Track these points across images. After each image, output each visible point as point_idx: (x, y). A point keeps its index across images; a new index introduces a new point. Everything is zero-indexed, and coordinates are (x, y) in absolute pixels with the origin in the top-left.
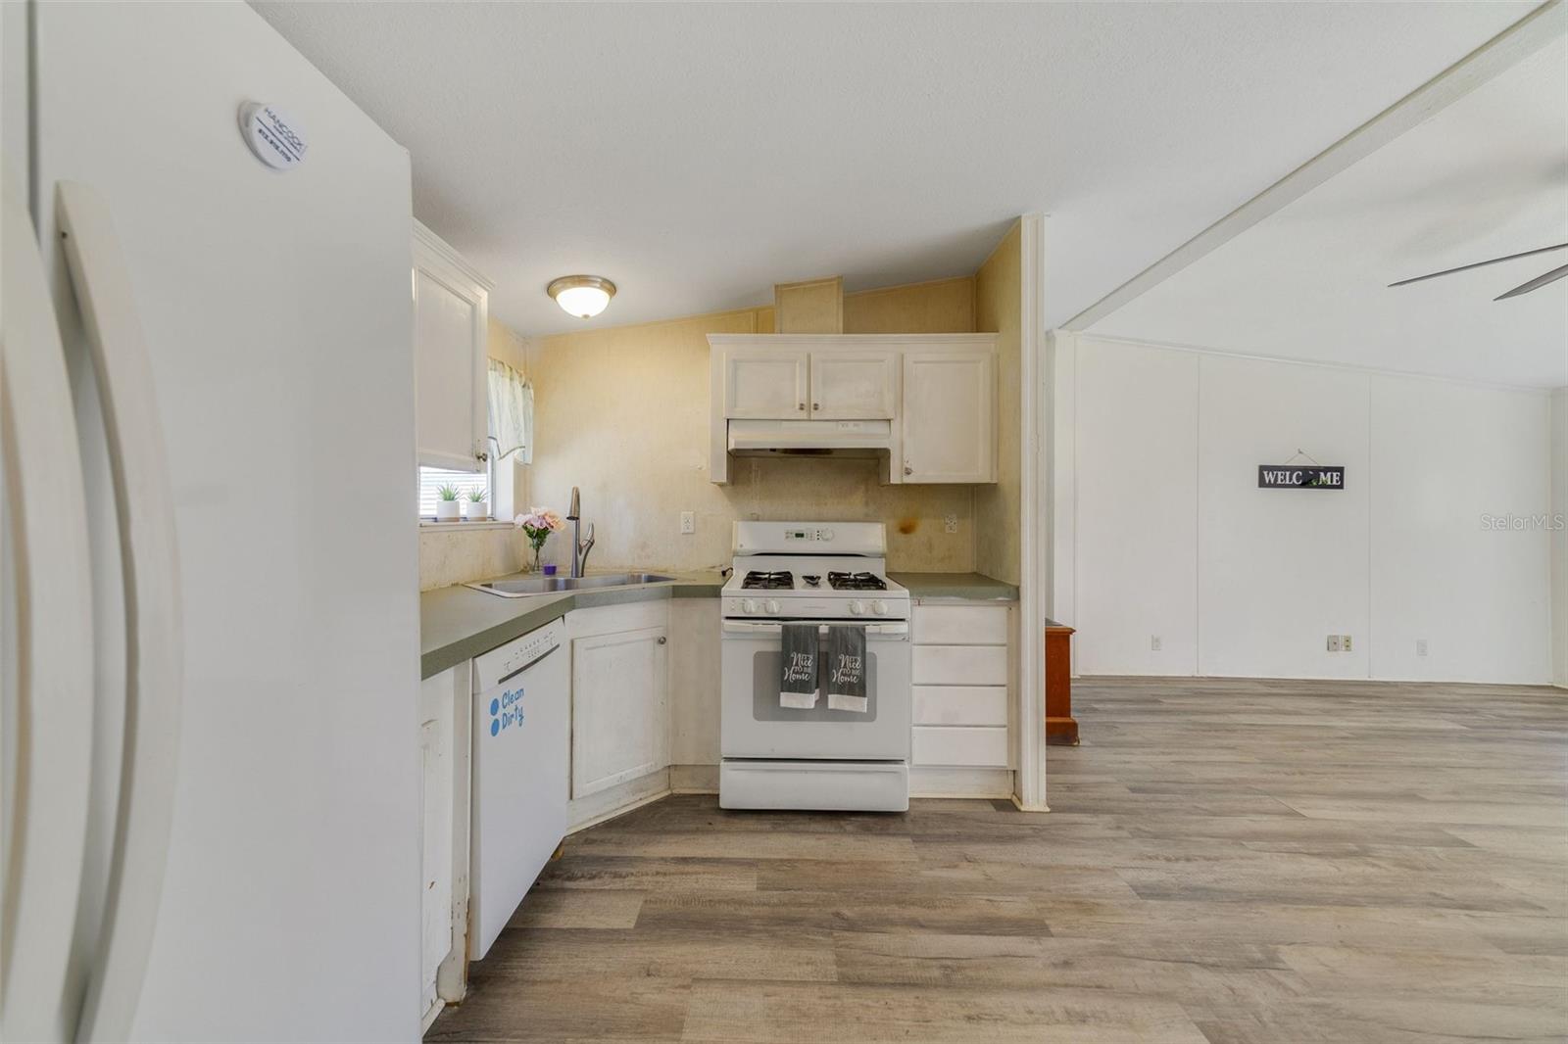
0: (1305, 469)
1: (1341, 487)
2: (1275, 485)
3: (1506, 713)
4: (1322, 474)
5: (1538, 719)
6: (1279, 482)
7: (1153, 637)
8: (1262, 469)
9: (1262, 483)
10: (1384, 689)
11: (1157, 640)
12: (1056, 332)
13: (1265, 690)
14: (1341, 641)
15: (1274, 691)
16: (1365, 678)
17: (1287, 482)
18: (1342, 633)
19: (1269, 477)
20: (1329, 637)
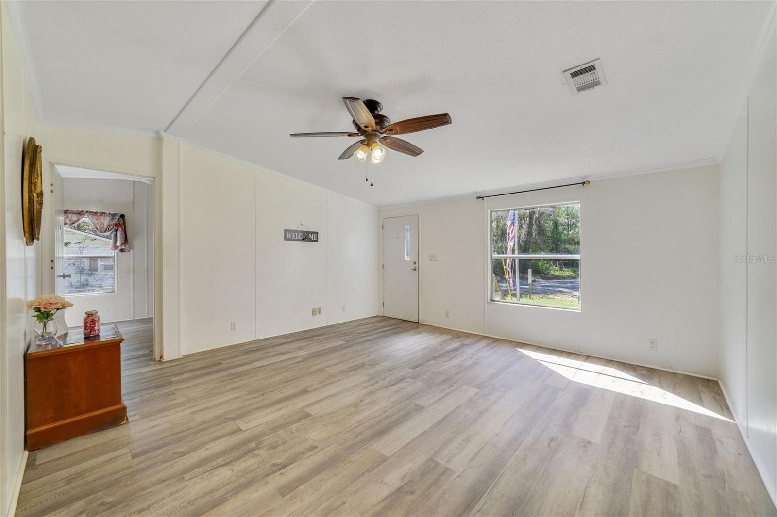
0: (304, 232)
1: (317, 241)
2: (291, 239)
3: (359, 331)
4: (310, 235)
5: (367, 332)
6: (293, 238)
7: (231, 323)
8: (286, 231)
9: (286, 238)
10: (326, 330)
11: (234, 325)
12: (163, 134)
13: (283, 341)
14: (317, 310)
15: (288, 340)
16: (325, 325)
17: (296, 238)
18: (317, 307)
19: (289, 236)
20: (313, 309)
